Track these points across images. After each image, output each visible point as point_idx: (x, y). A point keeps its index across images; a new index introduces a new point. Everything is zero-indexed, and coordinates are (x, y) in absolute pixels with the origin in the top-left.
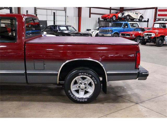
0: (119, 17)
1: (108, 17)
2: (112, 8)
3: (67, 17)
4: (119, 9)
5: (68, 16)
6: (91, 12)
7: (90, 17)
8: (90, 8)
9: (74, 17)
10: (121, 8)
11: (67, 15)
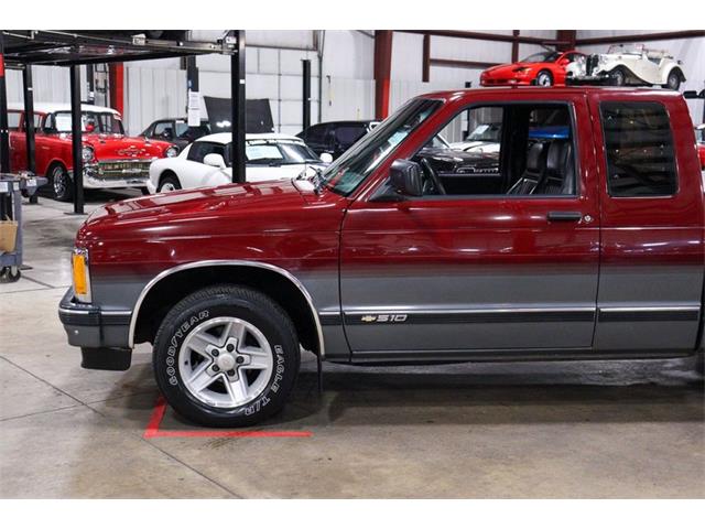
0: (574, 76)
1: (518, 80)
2: (521, 35)
3: (325, 80)
4: (554, 37)
5: (329, 77)
6: (433, 55)
7: (426, 78)
8: (427, 34)
9: (359, 81)
10: (561, 33)
11: (325, 73)
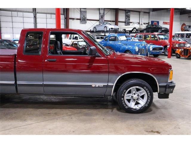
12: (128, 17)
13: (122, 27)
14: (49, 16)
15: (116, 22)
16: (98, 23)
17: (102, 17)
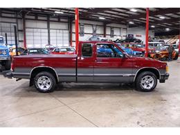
12: (112, 31)
13: (108, 38)
14: (58, 31)
15: (105, 35)
16: (92, 36)
17: (95, 31)
